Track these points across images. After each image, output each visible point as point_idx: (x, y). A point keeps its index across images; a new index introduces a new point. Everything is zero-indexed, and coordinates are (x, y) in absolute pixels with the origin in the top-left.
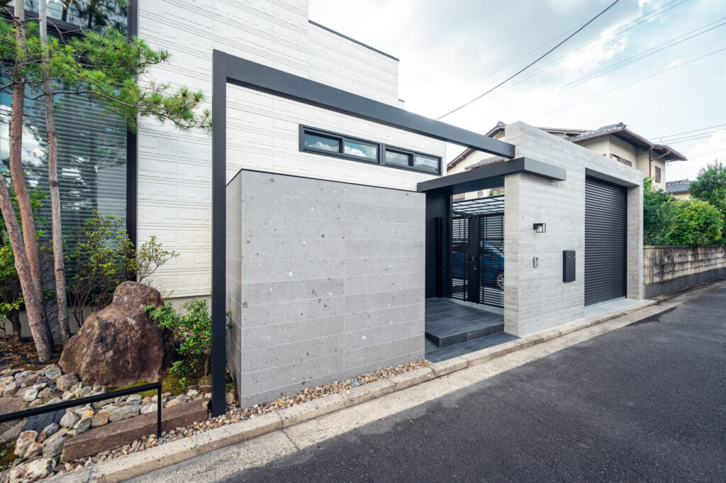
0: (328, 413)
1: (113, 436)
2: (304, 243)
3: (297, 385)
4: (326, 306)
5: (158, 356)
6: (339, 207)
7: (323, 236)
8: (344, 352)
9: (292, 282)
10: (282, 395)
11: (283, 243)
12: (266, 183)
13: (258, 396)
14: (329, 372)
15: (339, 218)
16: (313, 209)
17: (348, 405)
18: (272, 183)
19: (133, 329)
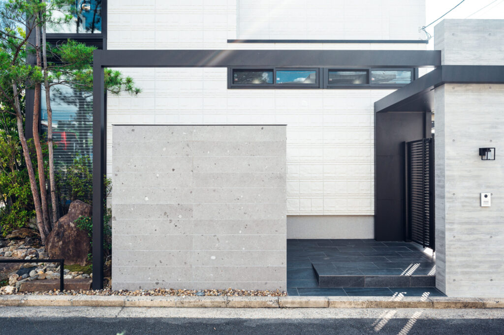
0: (161, 307)
1: (41, 285)
2: (158, 175)
3: (153, 283)
4: (176, 226)
5: (86, 249)
6: (188, 145)
7: (173, 170)
8: (194, 267)
9: (148, 205)
10: (140, 288)
11: (141, 175)
12: (128, 133)
13: (123, 284)
14: (179, 279)
15: (188, 155)
16: (164, 149)
17: (178, 305)
18: (133, 132)
19: (73, 230)
